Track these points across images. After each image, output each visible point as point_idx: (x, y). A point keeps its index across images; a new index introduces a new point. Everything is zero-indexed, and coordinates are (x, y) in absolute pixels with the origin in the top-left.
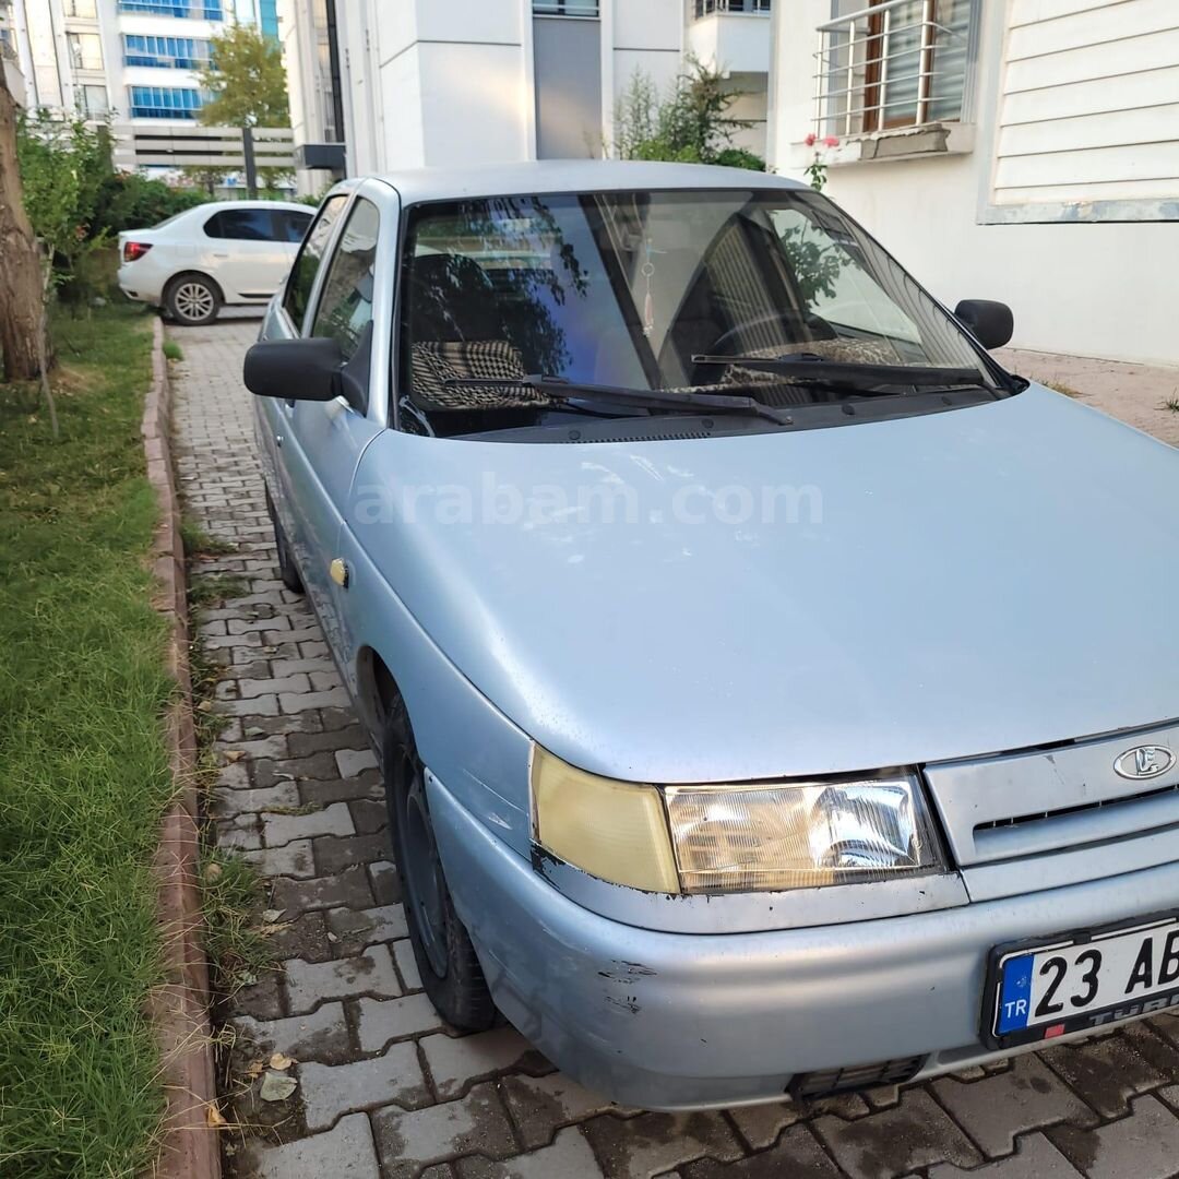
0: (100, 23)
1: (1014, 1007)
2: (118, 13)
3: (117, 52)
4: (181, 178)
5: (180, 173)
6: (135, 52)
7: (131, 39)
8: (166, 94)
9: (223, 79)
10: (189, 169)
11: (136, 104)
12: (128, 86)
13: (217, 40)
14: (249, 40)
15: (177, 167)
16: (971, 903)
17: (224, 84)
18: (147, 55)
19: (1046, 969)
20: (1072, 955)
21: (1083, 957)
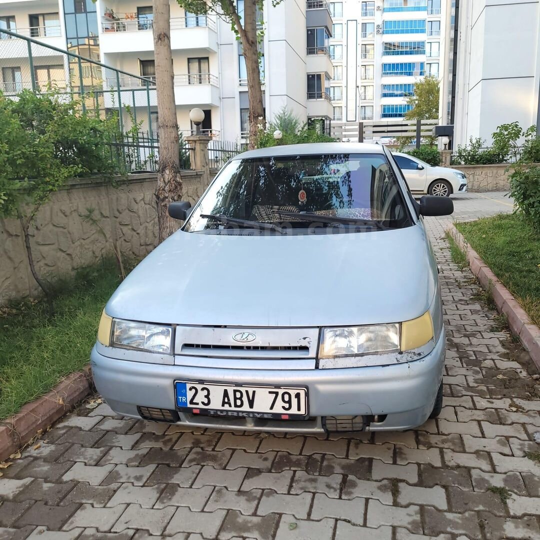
0: (374, 81)
1: (182, 399)
2: (382, 76)
3: (379, 92)
4: (395, 142)
5: (395, 139)
6: (386, 92)
7: (385, 86)
8: (397, 108)
9: (416, 100)
10: (398, 138)
11: (384, 112)
12: (382, 105)
13: (416, 84)
14: (430, 83)
15: (394, 137)
16: (174, 365)
17: (417, 102)
18: (391, 92)
19: (190, 389)
20: (199, 387)
21: (203, 389)
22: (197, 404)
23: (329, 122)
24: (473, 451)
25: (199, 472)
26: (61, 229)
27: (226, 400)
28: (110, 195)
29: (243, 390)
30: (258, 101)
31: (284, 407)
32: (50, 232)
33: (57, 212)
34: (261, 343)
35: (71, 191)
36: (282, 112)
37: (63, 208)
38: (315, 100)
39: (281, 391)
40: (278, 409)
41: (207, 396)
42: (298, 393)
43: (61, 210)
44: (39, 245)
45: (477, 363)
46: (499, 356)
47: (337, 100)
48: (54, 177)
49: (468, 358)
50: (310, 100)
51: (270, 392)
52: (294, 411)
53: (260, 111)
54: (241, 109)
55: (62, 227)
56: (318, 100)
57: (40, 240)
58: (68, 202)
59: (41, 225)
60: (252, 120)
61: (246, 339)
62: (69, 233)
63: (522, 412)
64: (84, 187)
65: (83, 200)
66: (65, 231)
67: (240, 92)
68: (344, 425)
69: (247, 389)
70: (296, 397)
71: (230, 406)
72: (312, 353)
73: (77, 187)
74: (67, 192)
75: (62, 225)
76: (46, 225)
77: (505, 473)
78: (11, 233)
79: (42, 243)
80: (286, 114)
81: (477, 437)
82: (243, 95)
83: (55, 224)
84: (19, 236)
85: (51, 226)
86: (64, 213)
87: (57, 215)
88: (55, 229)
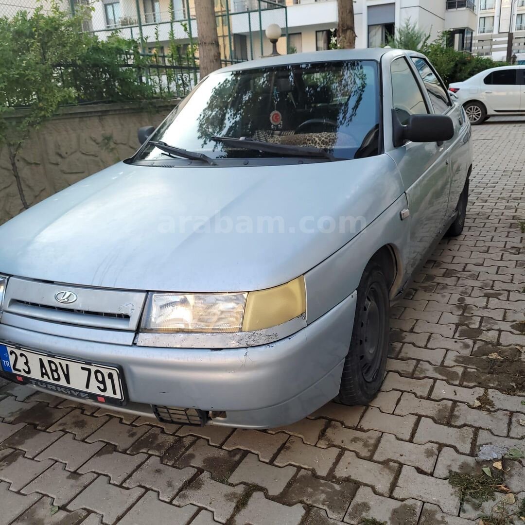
1: (6, 363)
19: (11, 354)
20: (18, 352)
21: (22, 355)
22: (20, 371)
23: (470, 36)
24: (381, 459)
25: (57, 440)
26: (91, 157)
27: (44, 371)
28: (155, 121)
29: (56, 361)
30: (348, 11)
31: (99, 388)
32: (78, 160)
33: (86, 140)
34: (80, 306)
35: (104, 117)
36: (405, 25)
37: (93, 136)
38: (455, 9)
39: (93, 369)
40: (94, 389)
41: (26, 363)
42: (110, 373)
43: (91, 138)
44: (65, 173)
45: (474, 334)
46: (512, 327)
47: (489, 9)
48: (48, 102)
49: (468, 326)
50: (449, 10)
51: (83, 368)
52: (109, 393)
53: (349, 23)
54: (369, 26)
55: (93, 155)
56: (459, 9)
57: (65, 168)
58: (100, 129)
59: (66, 153)
60: (341, 35)
61: (66, 300)
62: (102, 161)
63: (488, 410)
64: (120, 114)
65: (119, 127)
66: (97, 159)
67: (369, 7)
68: (179, 416)
69: (61, 361)
70: (109, 378)
71: (49, 378)
72: (133, 324)
73: (110, 113)
74: (100, 119)
75: (93, 153)
76: (72, 154)
77: (403, 500)
78: (29, 161)
79: (68, 171)
80: (409, 27)
81: (402, 440)
82: (372, 10)
83: (84, 152)
84: (39, 164)
85: (79, 155)
86: (95, 141)
87: (86, 143)
88: (84, 157)
